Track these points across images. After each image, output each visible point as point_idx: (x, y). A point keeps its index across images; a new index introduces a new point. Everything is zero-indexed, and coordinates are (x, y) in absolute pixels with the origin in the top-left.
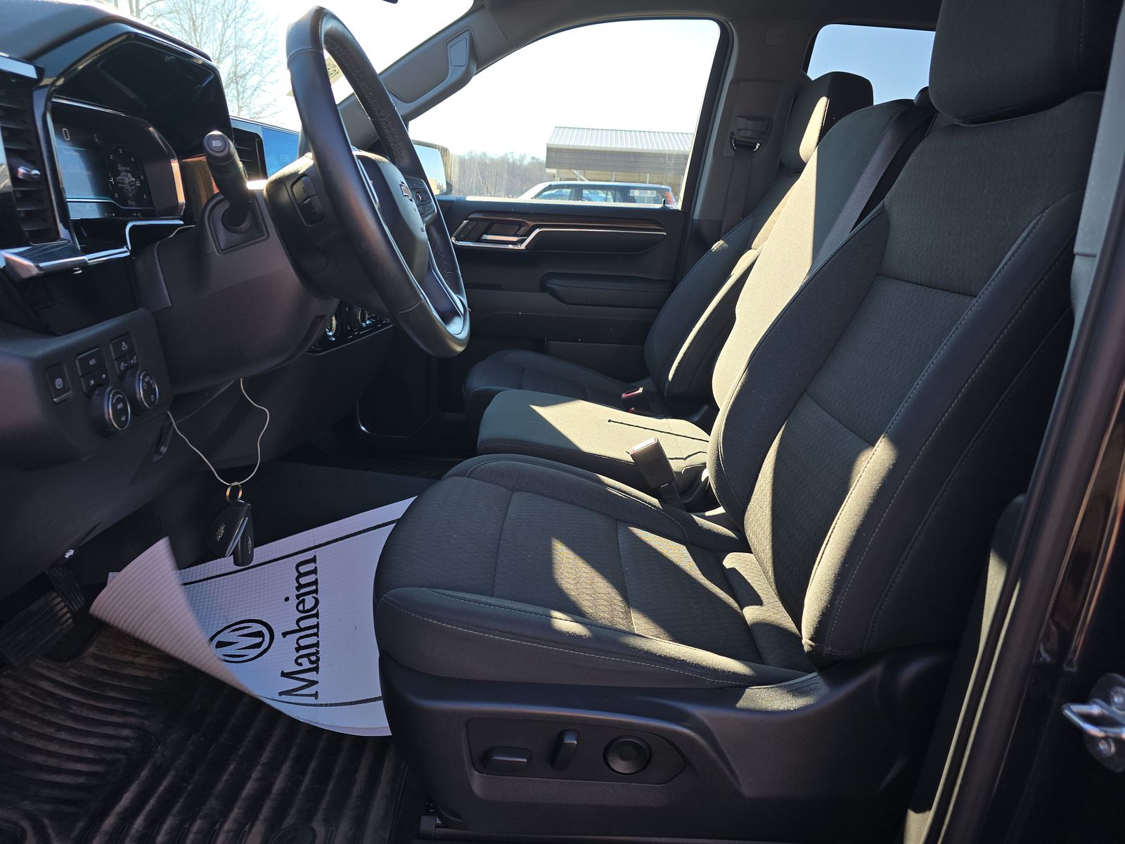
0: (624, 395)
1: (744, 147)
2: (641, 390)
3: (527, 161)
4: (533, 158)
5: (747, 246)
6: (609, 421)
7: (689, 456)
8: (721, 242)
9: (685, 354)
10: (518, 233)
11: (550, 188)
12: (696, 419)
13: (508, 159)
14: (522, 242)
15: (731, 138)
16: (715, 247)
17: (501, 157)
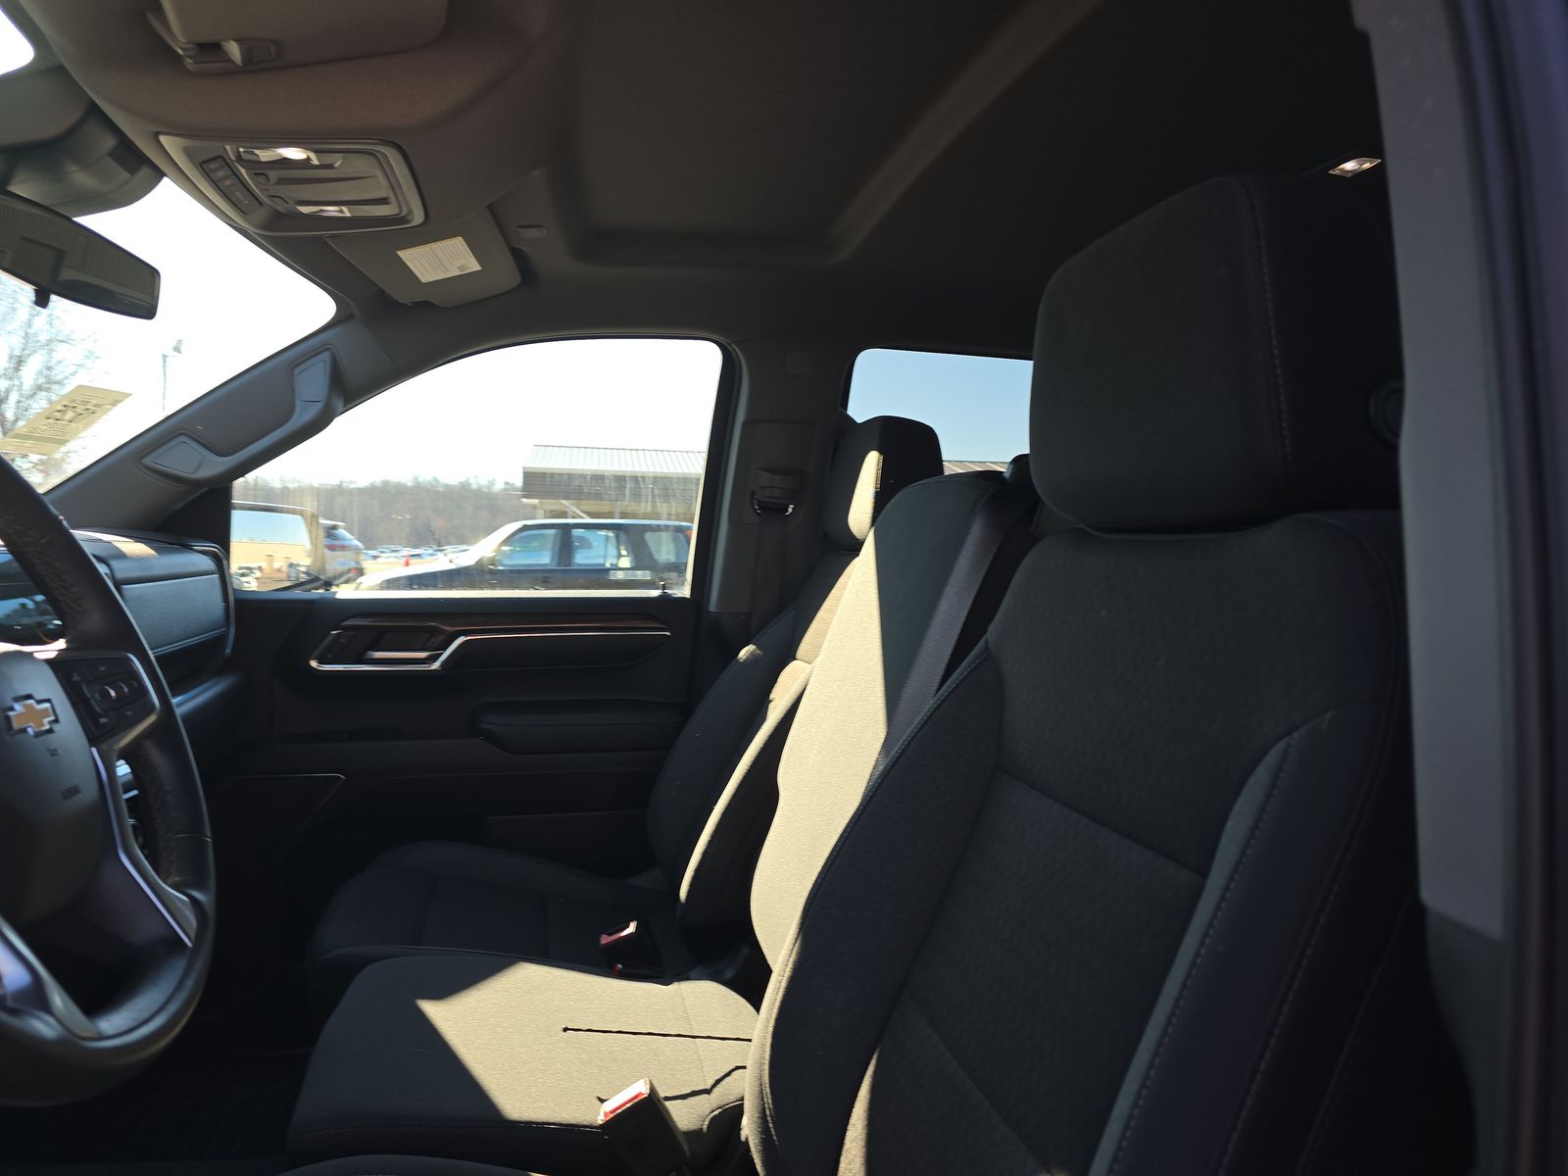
0: (605, 940)
1: (772, 510)
2: (632, 928)
3: (499, 486)
4: (507, 483)
5: (788, 655)
6: (566, 1030)
7: (718, 1082)
8: (751, 648)
9: (705, 854)
10: (429, 644)
11: (525, 528)
12: (729, 974)
13: (470, 484)
14: (433, 659)
15: (752, 499)
16: (743, 653)
17: (461, 483)
